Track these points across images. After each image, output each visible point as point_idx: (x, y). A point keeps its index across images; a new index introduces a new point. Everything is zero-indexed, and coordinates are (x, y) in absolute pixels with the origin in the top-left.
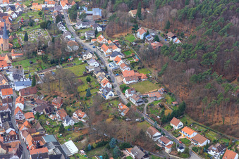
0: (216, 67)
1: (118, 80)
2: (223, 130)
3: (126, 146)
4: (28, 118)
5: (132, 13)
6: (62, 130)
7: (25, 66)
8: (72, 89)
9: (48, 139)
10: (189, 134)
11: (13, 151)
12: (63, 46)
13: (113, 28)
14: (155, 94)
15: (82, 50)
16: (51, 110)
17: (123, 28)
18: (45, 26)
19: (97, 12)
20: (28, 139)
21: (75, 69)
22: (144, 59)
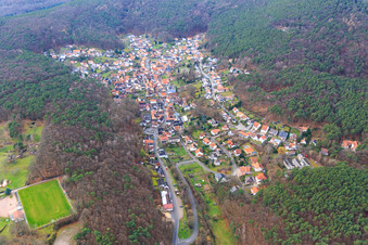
0: (262, 85)
1: (215, 91)
2: (257, 114)
3: (210, 119)
4: (171, 105)
5: (230, 61)
6: (183, 110)
7: (175, 84)
8: (192, 94)
9: (177, 114)
10: (240, 115)
11: (159, 118)
12: (194, 76)
13: (219, 68)
14: (230, 97)
15: (202, 76)
16: (181, 102)
17: (225, 67)
18: (188, 66)
19: (214, 60)
20: (167, 114)
21: (197, 86)
22: (230, 81)
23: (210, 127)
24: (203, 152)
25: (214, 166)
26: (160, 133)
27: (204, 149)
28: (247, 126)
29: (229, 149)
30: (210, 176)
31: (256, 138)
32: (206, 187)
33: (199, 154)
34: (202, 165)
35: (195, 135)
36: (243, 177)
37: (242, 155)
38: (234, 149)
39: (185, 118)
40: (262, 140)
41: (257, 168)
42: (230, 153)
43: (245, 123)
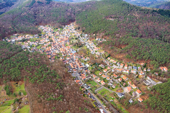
0: (115, 45)
1: (94, 50)
2: (119, 59)
3: (99, 64)
4: (77, 59)
5: (94, 35)
6: (85, 62)
7: (74, 48)
8: (85, 53)
9: (82, 64)
10: (112, 61)
11: (76, 67)
12: (81, 43)
13: (91, 38)
14: (103, 52)
15: (85, 44)
16: (81, 58)
17: (93, 38)
18: (76, 39)
19: (86, 35)
20: (78, 64)
21: (84, 48)
22: (99, 45)
23: (102, 69)
24: (104, 82)
25: (113, 88)
26: (80, 75)
27: (104, 80)
28: (117, 65)
29: (116, 79)
30: (114, 94)
31: (125, 71)
32: (116, 101)
33: (103, 83)
34: (107, 89)
35: (96, 73)
36: (130, 93)
37: (123, 81)
38: (118, 78)
39: (88, 65)
40: (128, 72)
41: (134, 87)
42: (117, 80)
43: (116, 64)
